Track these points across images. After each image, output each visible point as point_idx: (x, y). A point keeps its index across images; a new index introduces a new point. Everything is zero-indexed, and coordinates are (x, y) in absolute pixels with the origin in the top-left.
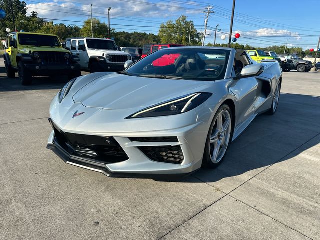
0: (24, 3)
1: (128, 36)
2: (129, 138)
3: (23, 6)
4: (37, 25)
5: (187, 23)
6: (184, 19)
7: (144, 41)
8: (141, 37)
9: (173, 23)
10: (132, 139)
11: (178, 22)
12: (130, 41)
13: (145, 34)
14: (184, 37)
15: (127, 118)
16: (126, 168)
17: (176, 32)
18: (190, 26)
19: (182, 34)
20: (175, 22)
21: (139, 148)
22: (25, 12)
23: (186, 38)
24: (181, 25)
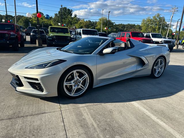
0: (72, 10)
1: (124, 26)
2: (24, 77)
3: (71, 12)
4: (76, 21)
5: (160, 18)
6: (159, 15)
7: (133, 29)
8: (131, 26)
9: (151, 18)
10: (25, 78)
11: (154, 17)
12: (124, 29)
13: (134, 25)
14: (157, 27)
15: (25, 68)
16: (23, 90)
17: (152, 24)
18: (162, 20)
19: (156, 25)
20: (152, 18)
21: (28, 82)
22: (71, 15)
23: (159, 27)
24: (156, 19)
